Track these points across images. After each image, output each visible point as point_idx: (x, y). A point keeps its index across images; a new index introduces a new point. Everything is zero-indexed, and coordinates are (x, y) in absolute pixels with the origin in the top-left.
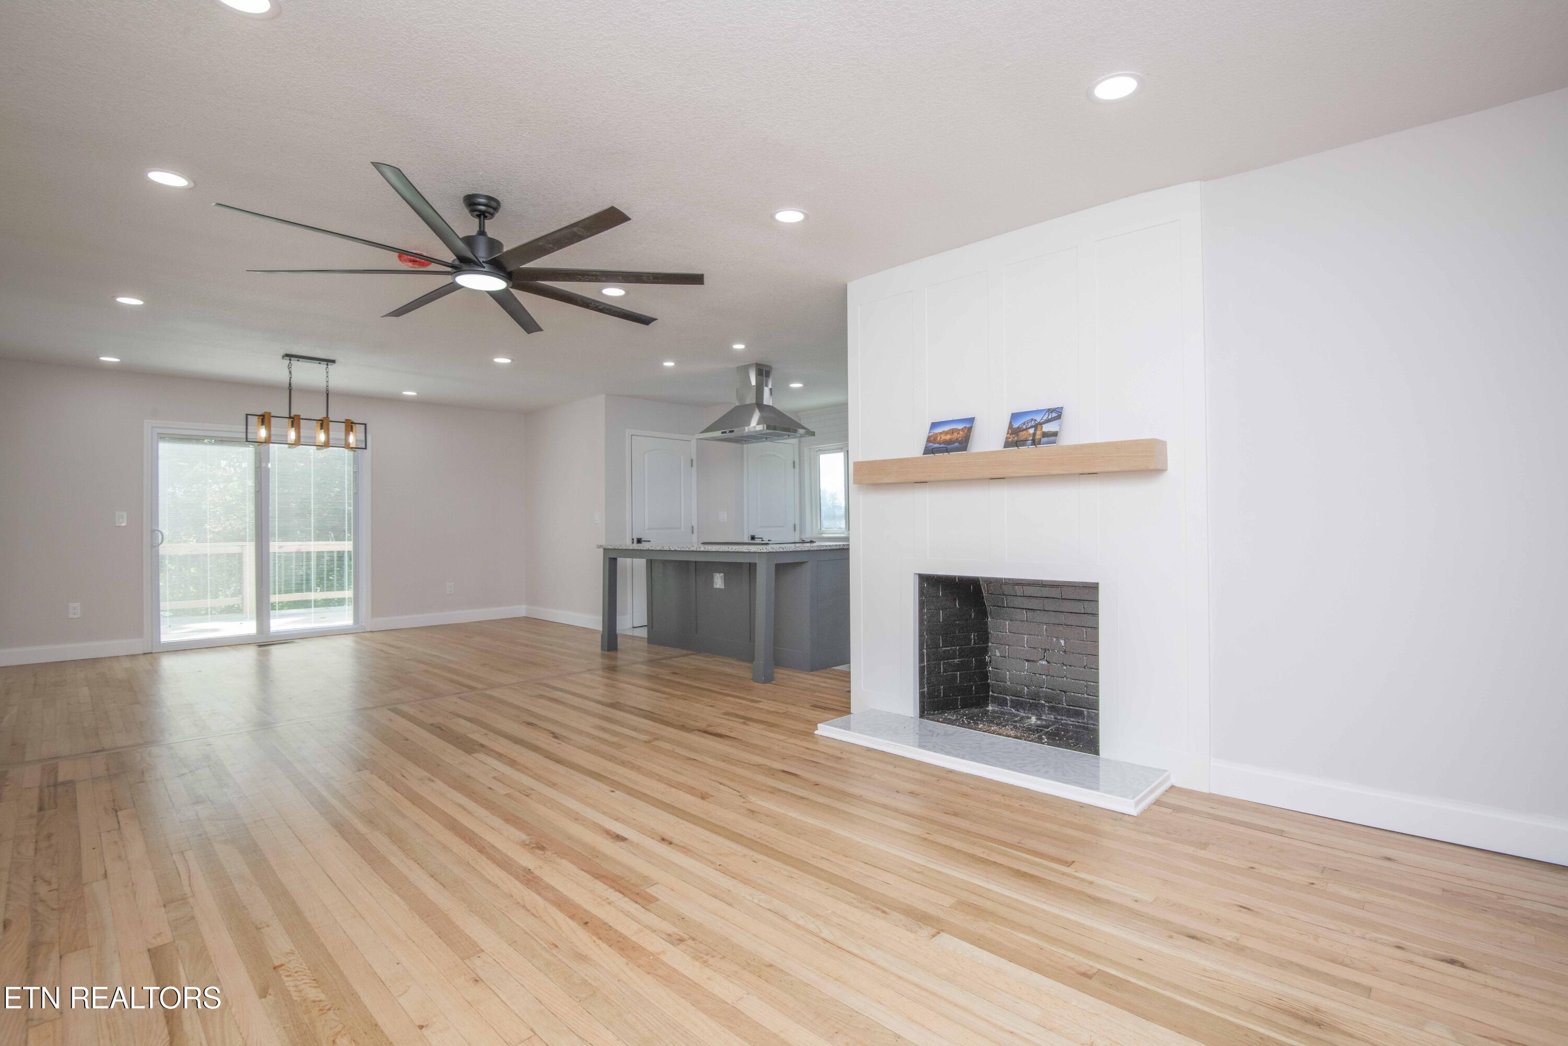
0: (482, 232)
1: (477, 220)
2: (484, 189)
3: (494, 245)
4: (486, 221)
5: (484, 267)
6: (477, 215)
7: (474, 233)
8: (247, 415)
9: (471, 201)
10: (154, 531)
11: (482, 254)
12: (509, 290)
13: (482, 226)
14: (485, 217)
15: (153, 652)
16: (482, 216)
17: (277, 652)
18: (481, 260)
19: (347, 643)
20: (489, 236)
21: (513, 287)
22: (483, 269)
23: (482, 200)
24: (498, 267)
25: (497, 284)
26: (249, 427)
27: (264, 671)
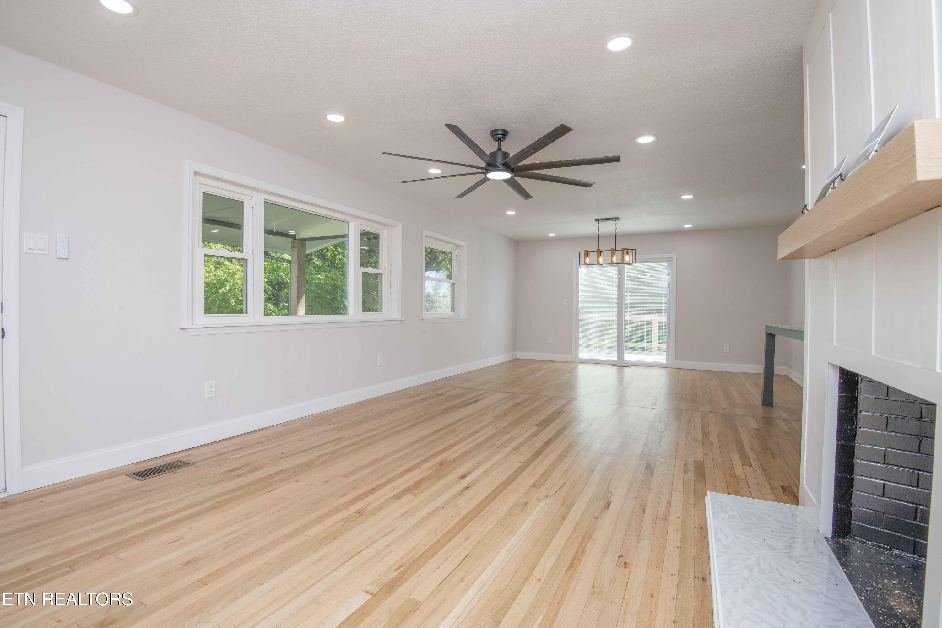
0: (499, 149)
1: (497, 143)
2: (501, 126)
3: (506, 155)
4: (501, 143)
5: (500, 167)
6: (497, 140)
7: (495, 150)
8: (580, 252)
9: (494, 133)
10: (577, 308)
11: (499, 160)
12: (514, 178)
13: (499, 145)
14: (501, 140)
15: (576, 362)
16: (499, 140)
17: (627, 371)
18: (498, 164)
19: (663, 371)
20: (503, 150)
21: (515, 176)
22: (499, 169)
23: (500, 132)
24: (507, 167)
25: (507, 175)
26: (581, 258)
27: (621, 380)
